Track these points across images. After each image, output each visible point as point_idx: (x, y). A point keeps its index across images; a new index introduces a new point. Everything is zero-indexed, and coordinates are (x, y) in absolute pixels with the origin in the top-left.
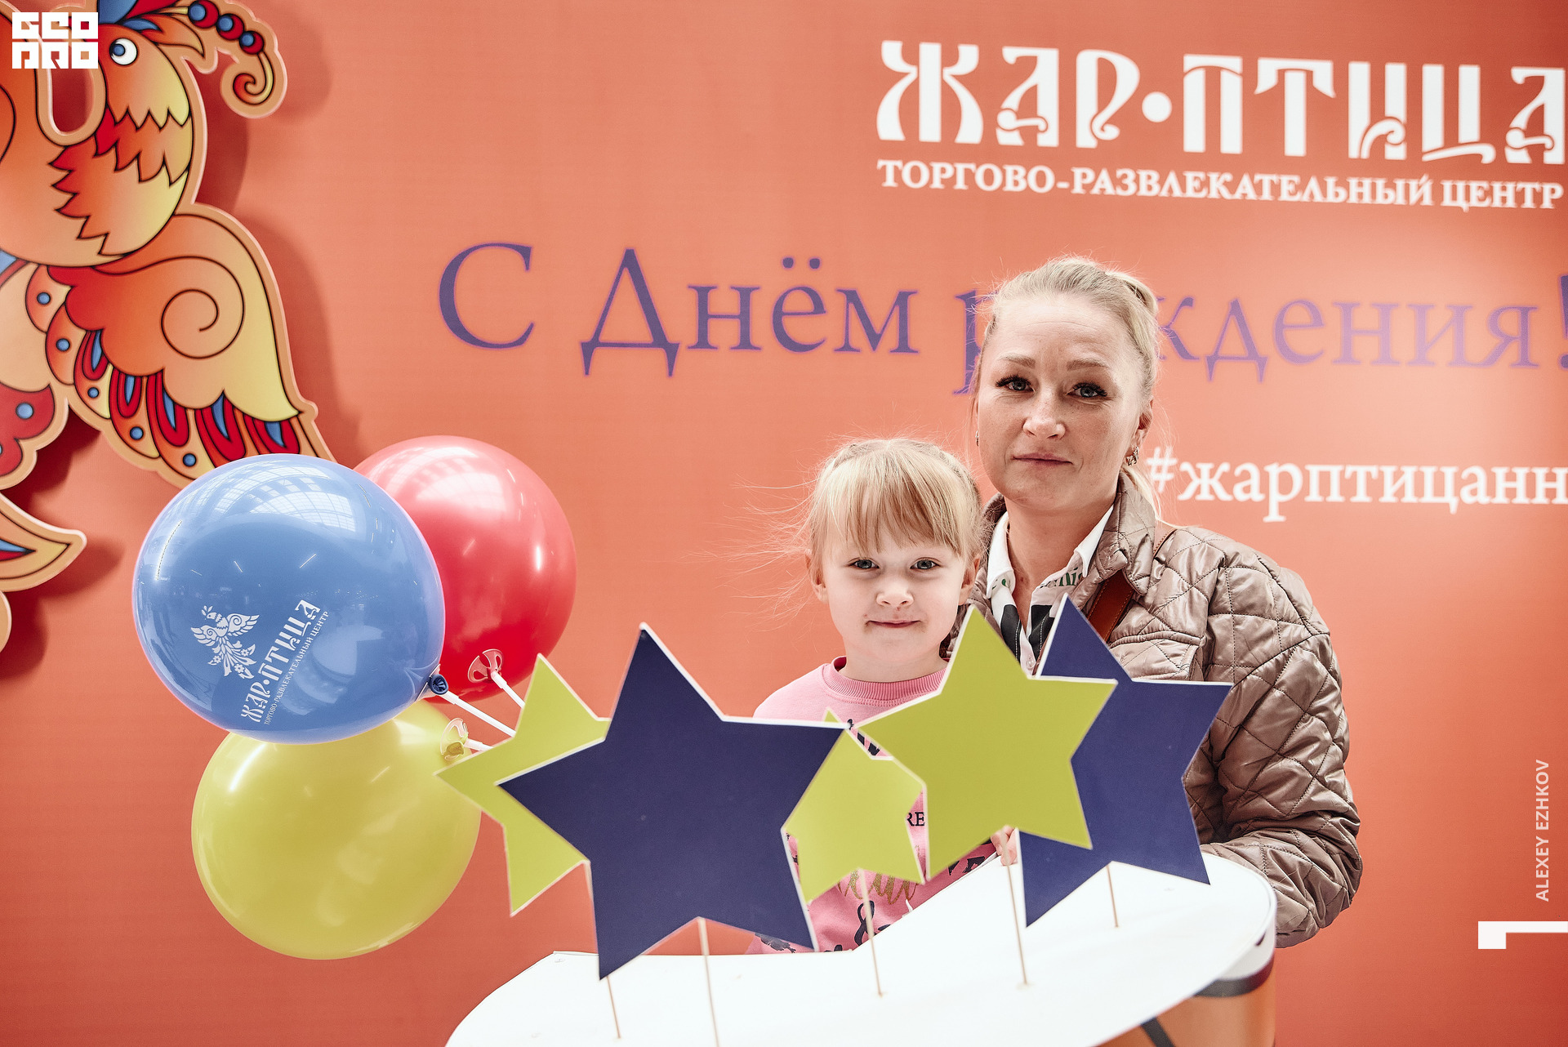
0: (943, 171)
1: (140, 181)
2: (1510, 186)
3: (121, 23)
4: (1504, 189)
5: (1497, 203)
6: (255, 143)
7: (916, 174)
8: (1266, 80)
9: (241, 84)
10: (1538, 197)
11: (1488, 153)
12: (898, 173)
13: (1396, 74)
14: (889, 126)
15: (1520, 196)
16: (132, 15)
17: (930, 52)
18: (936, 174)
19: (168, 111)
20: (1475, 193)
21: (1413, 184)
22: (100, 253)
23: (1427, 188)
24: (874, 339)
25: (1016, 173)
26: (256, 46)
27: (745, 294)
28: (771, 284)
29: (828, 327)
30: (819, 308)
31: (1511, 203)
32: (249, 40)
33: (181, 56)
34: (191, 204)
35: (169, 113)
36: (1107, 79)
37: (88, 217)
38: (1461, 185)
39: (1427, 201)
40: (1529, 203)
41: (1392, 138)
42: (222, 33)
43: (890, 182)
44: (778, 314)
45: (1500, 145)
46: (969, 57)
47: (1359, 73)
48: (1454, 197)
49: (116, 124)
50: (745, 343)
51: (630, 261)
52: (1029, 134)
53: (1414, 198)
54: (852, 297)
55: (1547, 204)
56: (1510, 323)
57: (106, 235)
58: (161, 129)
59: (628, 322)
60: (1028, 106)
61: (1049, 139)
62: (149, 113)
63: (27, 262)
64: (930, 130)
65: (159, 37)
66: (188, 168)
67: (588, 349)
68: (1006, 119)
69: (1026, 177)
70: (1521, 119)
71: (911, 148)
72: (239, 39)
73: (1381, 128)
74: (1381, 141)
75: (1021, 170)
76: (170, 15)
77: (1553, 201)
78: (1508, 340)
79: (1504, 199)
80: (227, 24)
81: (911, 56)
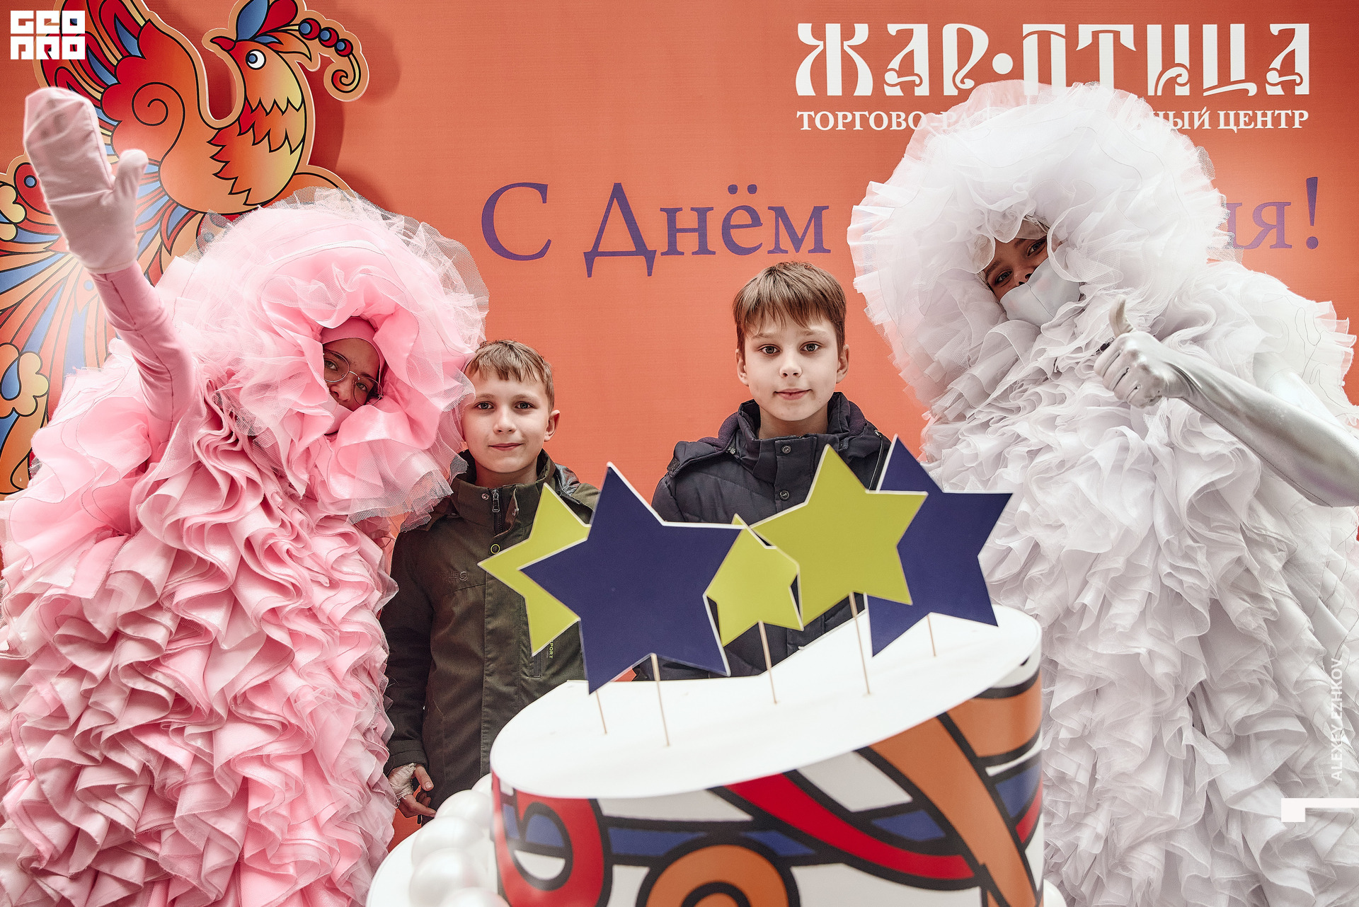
0: (845, 117)
1: (271, 151)
2: (1269, 113)
3: (252, 39)
4: (1264, 115)
5: (1259, 126)
6: (349, 120)
7: (825, 121)
8: (1084, 39)
9: (337, 77)
10: (1290, 120)
11: (1252, 89)
12: (811, 120)
13: (1182, 32)
14: (804, 86)
15: (1276, 120)
16: (263, 32)
17: (833, 30)
18: (839, 121)
19: (288, 99)
20: (1242, 119)
21: (1196, 114)
22: (245, 204)
23: (1206, 117)
24: (797, 243)
25: (899, 117)
26: (346, 50)
27: (702, 213)
28: (721, 204)
29: (764, 235)
30: (756, 222)
31: (1269, 126)
32: (342, 46)
33: (294, 60)
34: (306, 166)
35: (289, 101)
36: (965, 44)
37: (236, 178)
38: (1232, 114)
39: (1207, 126)
40: (1283, 125)
41: (1179, 80)
42: (321, 41)
43: (806, 127)
44: (727, 227)
45: (1262, 83)
46: (862, 32)
47: (1154, 32)
48: (1227, 123)
49: (253, 111)
50: (703, 249)
51: (618, 193)
52: (908, 87)
53: (1197, 124)
54: (780, 213)
55: (1297, 125)
56: (1270, 215)
57: (249, 190)
58: (283, 113)
59: (618, 237)
60: (907, 67)
61: (923, 90)
62: (275, 102)
63: (197, 212)
64: (834, 87)
65: (280, 48)
66: (303, 140)
67: (590, 258)
68: (891, 77)
69: (906, 120)
70: (1277, 63)
71: (820, 101)
72: (335, 46)
73: (1172, 73)
74: (1172, 82)
75: (903, 115)
76: (285, 31)
77: (1301, 123)
78: (1268, 228)
79: (1264, 123)
80: (327, 35)
81: (819, 33)
